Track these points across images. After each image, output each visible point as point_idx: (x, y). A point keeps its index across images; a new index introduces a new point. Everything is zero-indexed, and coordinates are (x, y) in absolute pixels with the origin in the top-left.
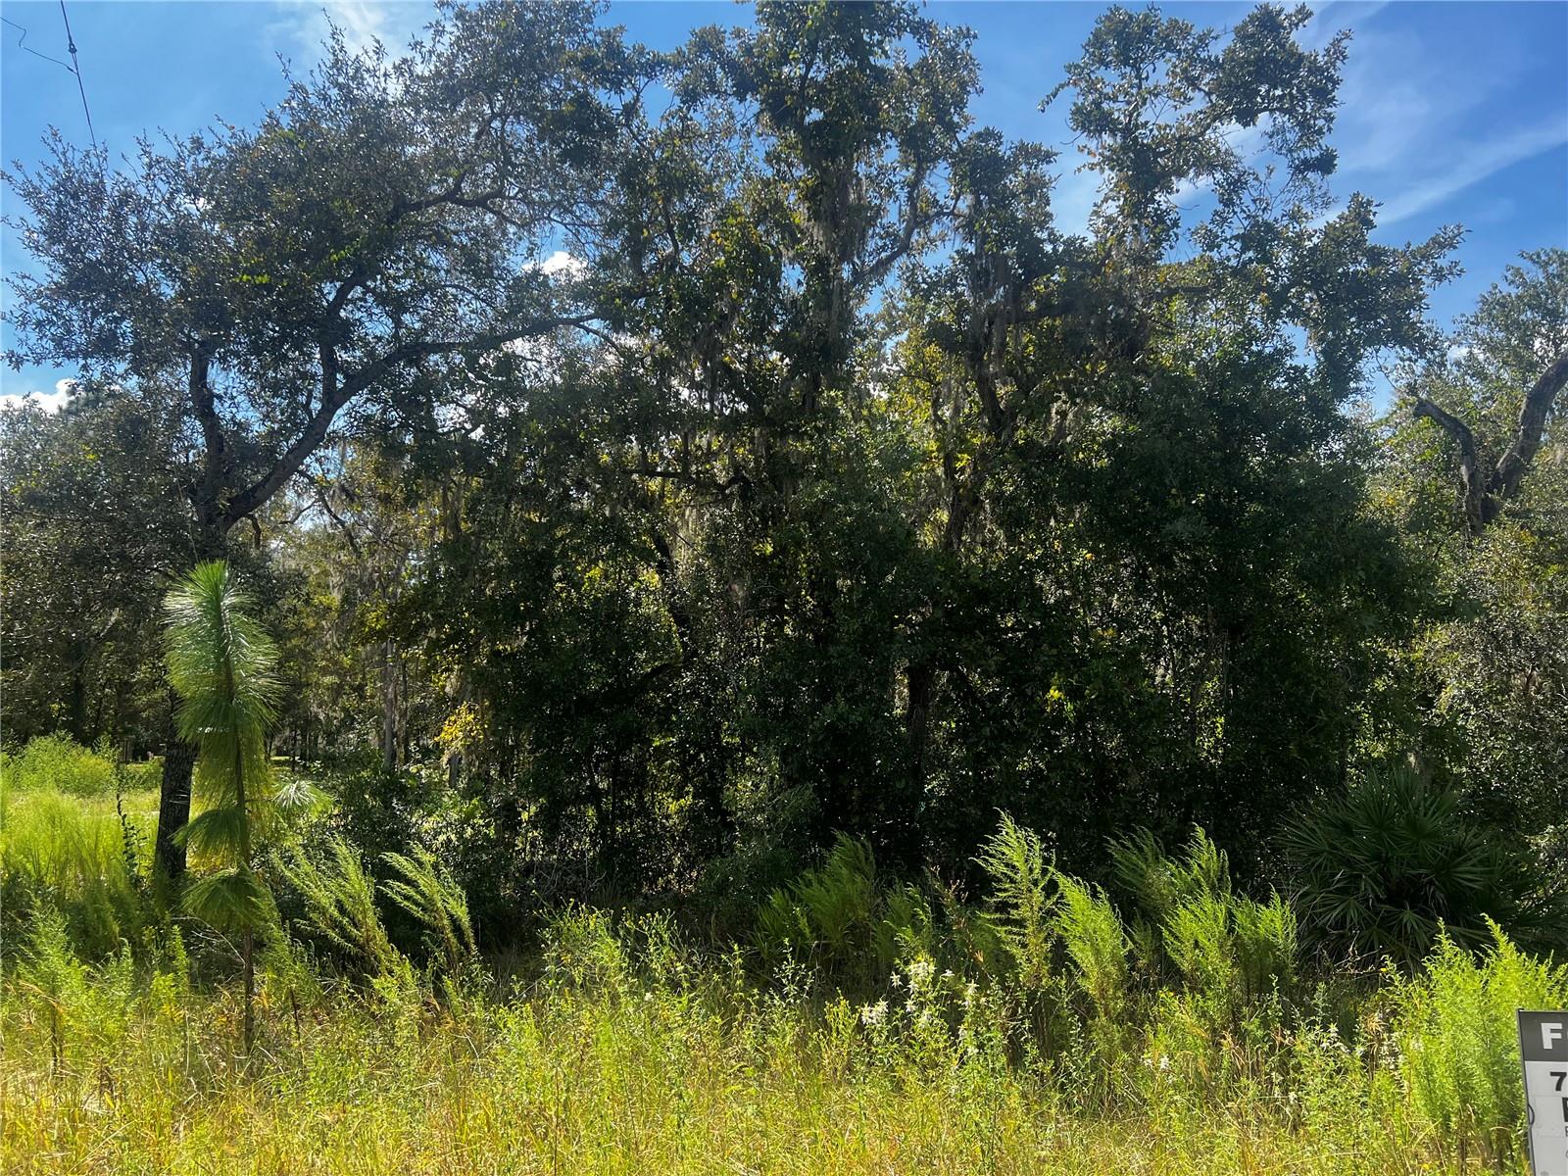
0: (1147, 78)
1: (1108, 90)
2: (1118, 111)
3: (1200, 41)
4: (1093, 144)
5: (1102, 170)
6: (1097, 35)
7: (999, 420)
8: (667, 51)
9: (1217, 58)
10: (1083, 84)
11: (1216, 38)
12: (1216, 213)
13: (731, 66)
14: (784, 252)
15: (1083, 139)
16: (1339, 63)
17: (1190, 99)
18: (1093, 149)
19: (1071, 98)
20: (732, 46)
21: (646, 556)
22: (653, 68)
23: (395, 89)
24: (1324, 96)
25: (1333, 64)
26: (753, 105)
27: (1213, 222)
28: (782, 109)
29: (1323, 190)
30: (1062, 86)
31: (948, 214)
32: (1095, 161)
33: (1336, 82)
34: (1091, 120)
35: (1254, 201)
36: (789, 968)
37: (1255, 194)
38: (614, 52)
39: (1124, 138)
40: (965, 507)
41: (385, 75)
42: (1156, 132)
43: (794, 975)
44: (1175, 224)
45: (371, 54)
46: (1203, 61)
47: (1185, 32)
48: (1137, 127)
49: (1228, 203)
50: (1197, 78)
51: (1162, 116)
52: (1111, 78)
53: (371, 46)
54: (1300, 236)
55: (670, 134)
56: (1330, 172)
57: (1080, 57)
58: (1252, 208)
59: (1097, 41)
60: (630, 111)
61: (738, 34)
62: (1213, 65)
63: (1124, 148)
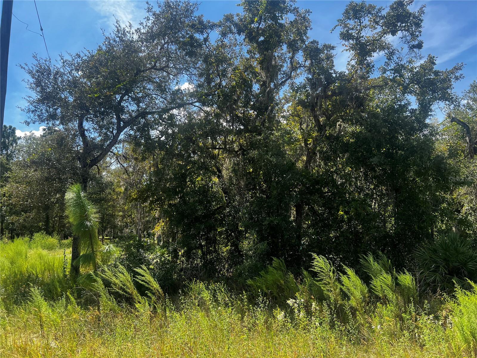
0: (363, 23)
1: (351, 27)
2: (354, 33)
3: (379, 10)
4: (347, 43)
5: (350, 51)
6: (346, 10)
7: (321, 128)
8: (216, 21)
9: (384, 15)
10: (343, 25)
11: (384, 9)
12: (386, 62)
13: (236, 25)
14: (253, 80)
15: (344, 42)
16: (422, 15)
17: (376, 28)
18: (347, 45)
19: (340, 29)
20: (236, 19)
21: (214, 174)
22: (213, 26)
23: (136, 37)
24: (418, 25)
25: (421, 15)
26: (243, 36)
27: (385, 65)
28: (252, 37)
29: (419, 54)
30: (337, 26)
31: (303, 66)
32: (348, 48)
33: (422, 21)
34: (346, 36)
35: (397, 58)
36: (261, 299)
37: (398, 56)
38: (201, 22)
39: (356, 41)
40: (311, 155)
41: (133, 33)
42: (366, 39)
43: (263, 301)
44: (373, 66)
45: (128, 27)
46: (380, 16)
47: (374, 8)
48: (360, 37)
49: (389, 59)
50: (378, 22)
51: (368, 34)
52: (351, 23)
53: (128, 24)
54: (412, 68)
55: (218, 46)
56: (421, 48)
57: (342, 17)
58: (397, 60)
59: (347, 12)
60: (206, 40)
61: (238, 15)
62: (383, 17)
63: (357, 44)
